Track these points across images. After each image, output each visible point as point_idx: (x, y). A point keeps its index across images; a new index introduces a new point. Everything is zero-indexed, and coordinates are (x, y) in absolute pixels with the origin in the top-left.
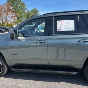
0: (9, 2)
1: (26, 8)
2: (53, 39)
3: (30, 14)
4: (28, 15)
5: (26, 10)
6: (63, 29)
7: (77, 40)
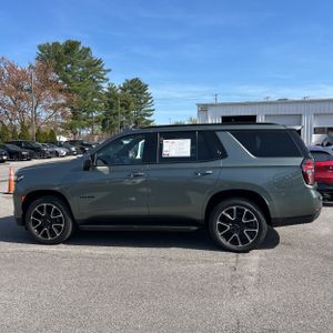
0: (48, 57)
1: (105, 77)
2: (154, 172)
3: (116, 98)
4: (111, 99)
5: (105, 85)
6: (173, 154)
7: (193, 171)
